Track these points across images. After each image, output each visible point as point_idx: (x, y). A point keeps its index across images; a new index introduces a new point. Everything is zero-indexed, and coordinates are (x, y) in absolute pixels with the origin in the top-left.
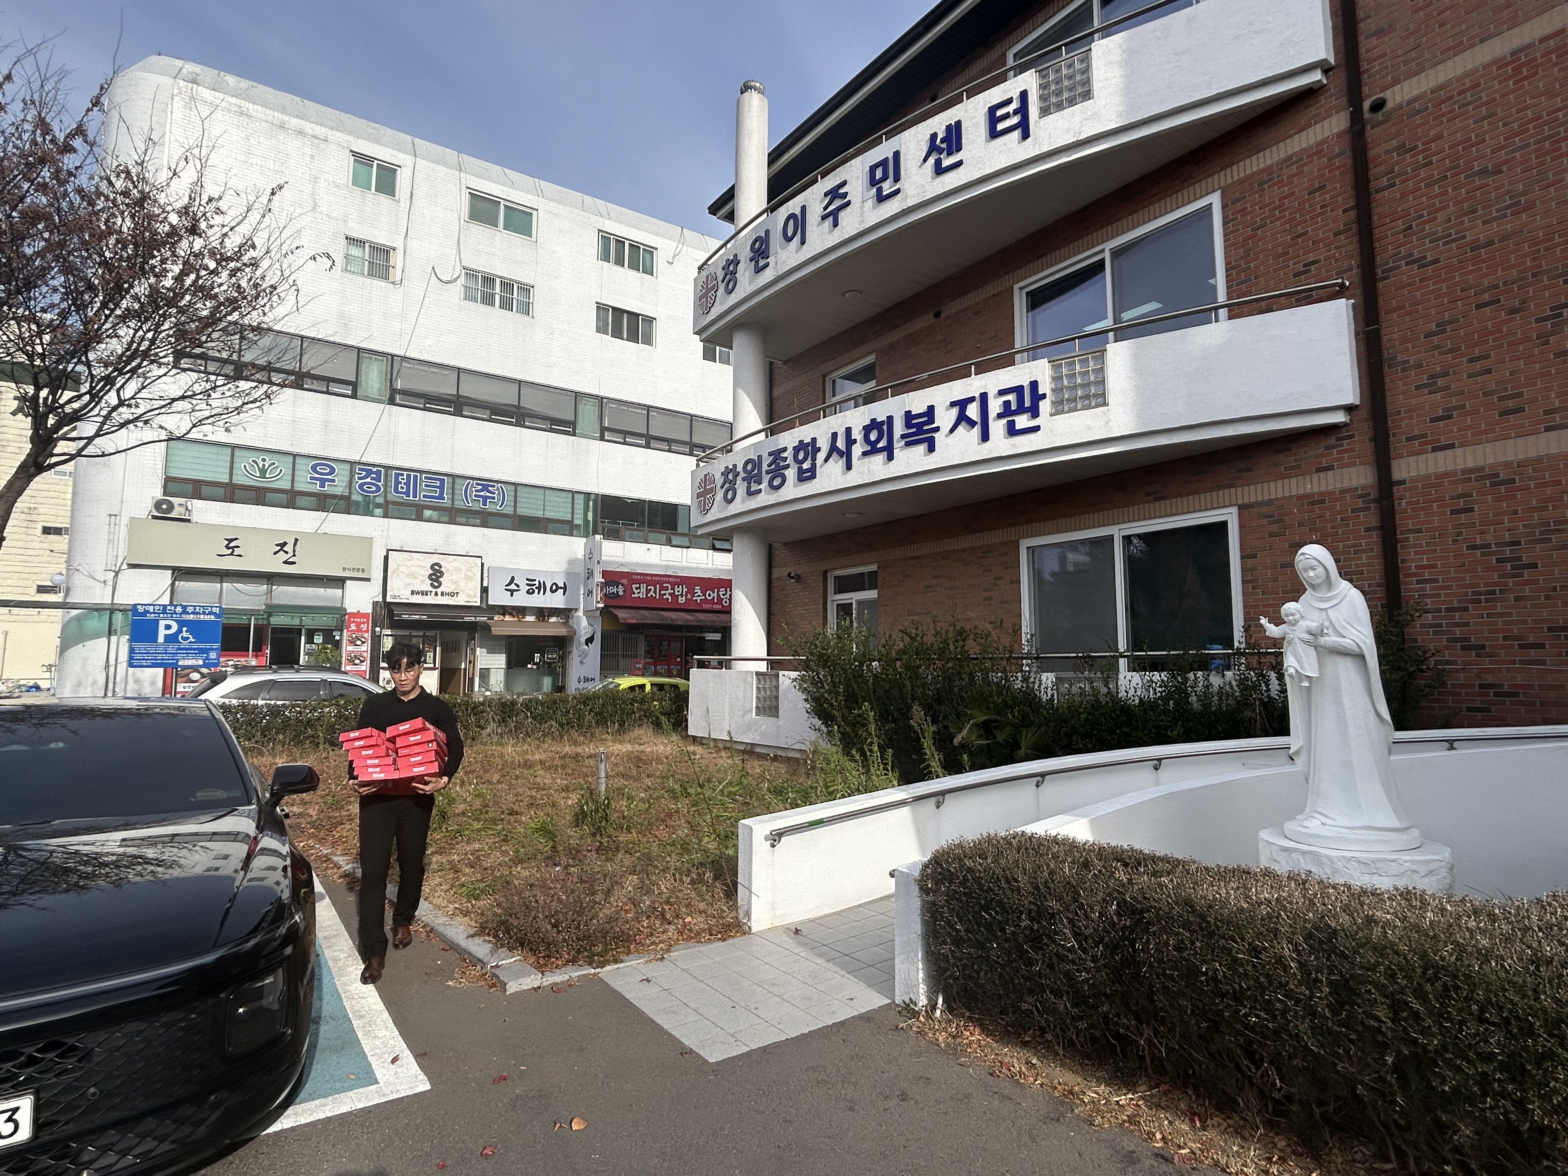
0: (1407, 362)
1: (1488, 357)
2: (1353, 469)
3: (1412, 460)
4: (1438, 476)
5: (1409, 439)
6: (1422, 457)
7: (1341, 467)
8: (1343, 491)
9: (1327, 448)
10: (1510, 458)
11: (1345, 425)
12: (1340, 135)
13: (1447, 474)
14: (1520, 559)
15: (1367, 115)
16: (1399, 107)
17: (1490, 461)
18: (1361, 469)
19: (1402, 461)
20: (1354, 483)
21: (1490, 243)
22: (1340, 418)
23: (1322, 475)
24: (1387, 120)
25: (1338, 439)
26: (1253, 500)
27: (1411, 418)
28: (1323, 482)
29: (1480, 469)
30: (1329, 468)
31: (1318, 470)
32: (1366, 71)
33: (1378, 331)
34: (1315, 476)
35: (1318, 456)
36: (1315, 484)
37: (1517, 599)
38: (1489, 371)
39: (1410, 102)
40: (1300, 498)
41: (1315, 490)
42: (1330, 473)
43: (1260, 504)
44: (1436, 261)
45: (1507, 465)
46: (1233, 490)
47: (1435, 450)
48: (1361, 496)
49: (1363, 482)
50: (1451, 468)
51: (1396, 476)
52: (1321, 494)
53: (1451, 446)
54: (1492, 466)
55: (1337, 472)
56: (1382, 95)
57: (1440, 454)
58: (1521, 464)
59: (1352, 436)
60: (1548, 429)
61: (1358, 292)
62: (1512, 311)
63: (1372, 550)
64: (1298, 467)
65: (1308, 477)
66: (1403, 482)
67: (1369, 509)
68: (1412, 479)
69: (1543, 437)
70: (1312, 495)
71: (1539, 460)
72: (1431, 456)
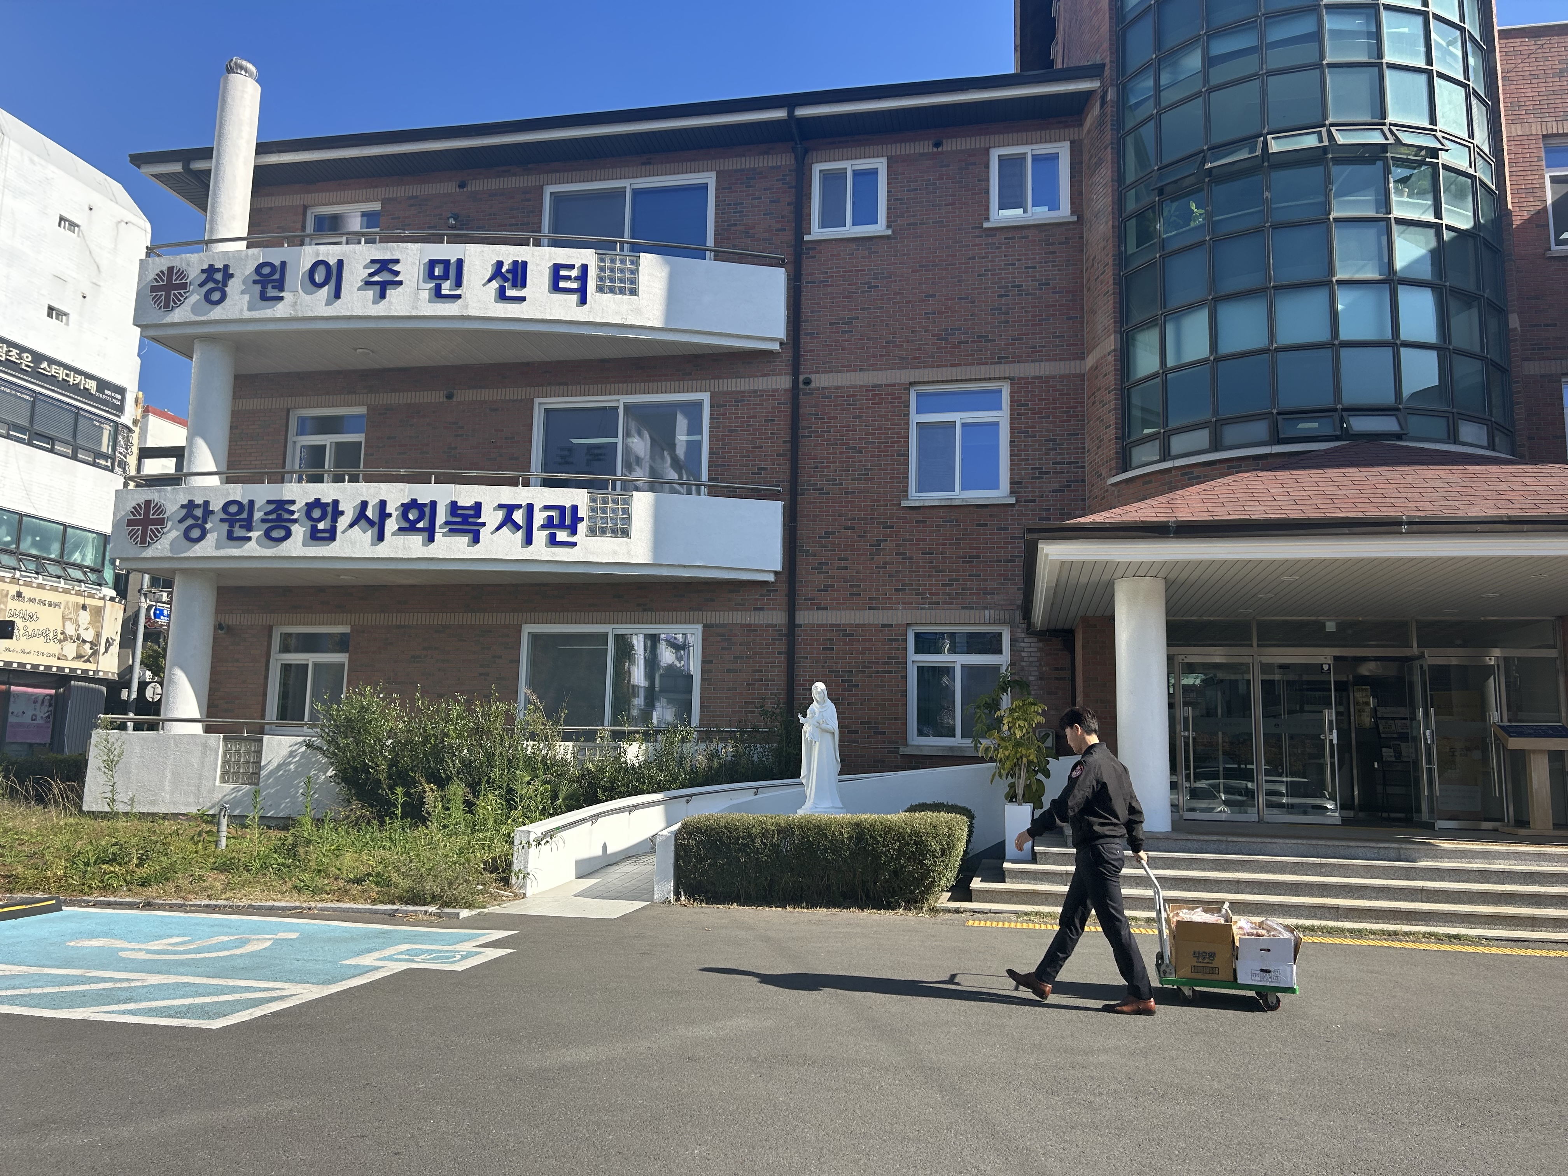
0: (809, 551)
1: (847, 559)
2: (774, 612)
3: (806, 612)
4: (818, 626)
5: (806, 599)
6: (811, 612)
7: (768, 609)
8: (768, 626)
9: (761, 595)
10: (852, 622)
11: (773, 583)
12: (786, 390)
13: (823, 625)
14: (852, 681)
15: (801, 386)
16: (818, 389)
17: (843, 622)
18: (779, 613)
19: (801, 612)
20: (775, 623)
21: (854, 493)
22: (771, 578)
23: (757, 612)
24: (812, 394)
25: (768, 591)
26: (713, 622)
27: (808, 586)
28: (757, 618)
29: (839, 625)
30: (762, 609)
31: (755, 609)
32: (803, 356)
33: (795, 526)
34: (753, 613)
35: (755, 600)
36: (752, 618)
37: (849, 704)
38: (847, 568)
39: (823, 389)
40: (743, 626)
41: (752, 622)
42: (761, 612)
43: (717, 626)
44: (828, 493)
45: (851, 625)
46: (700, 613)
47: (818, 609)
48: (777, 631)
49: (779, 622)
50: (824, 622)
51: (797, 622)
52: (755, 625)
53: (826, 609)
54: (844, 625)
55: (766, 612)
56: (809, 376)
57: (820, 612)
58: (857, 626)
59: (776, 591)
60: (870, 608)
61: (787, 497)
62: (859, 537)
63: (780, 667)
64: (744, 605)
65: (748, 613)
66: (800, 626)
67: (781, 640)
68: (806, 625)
69: (867, 612)
70: (750, 625)
71: (864, 625)
72: (816, 612)
